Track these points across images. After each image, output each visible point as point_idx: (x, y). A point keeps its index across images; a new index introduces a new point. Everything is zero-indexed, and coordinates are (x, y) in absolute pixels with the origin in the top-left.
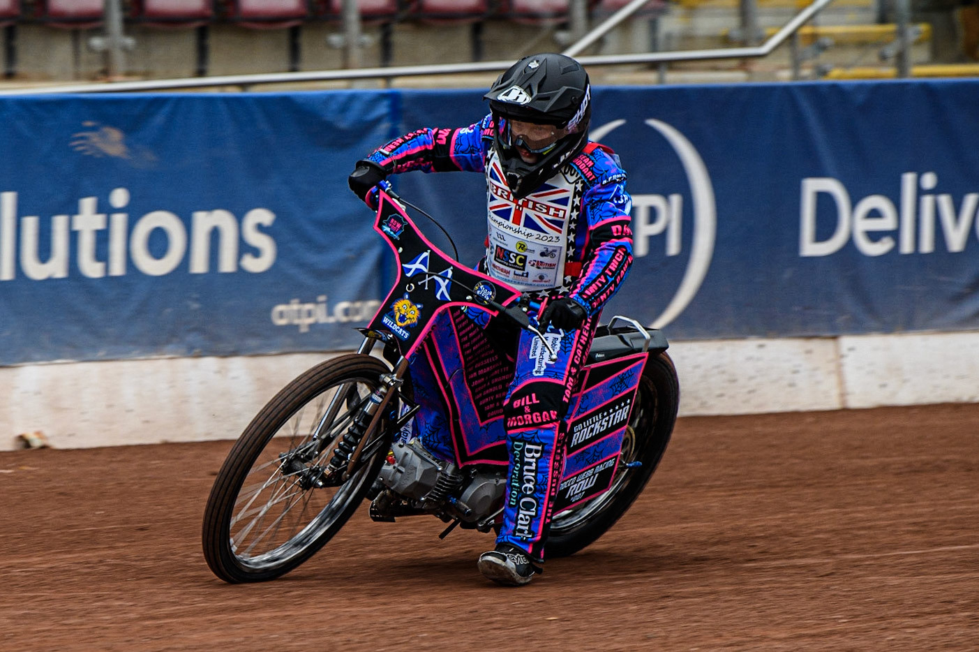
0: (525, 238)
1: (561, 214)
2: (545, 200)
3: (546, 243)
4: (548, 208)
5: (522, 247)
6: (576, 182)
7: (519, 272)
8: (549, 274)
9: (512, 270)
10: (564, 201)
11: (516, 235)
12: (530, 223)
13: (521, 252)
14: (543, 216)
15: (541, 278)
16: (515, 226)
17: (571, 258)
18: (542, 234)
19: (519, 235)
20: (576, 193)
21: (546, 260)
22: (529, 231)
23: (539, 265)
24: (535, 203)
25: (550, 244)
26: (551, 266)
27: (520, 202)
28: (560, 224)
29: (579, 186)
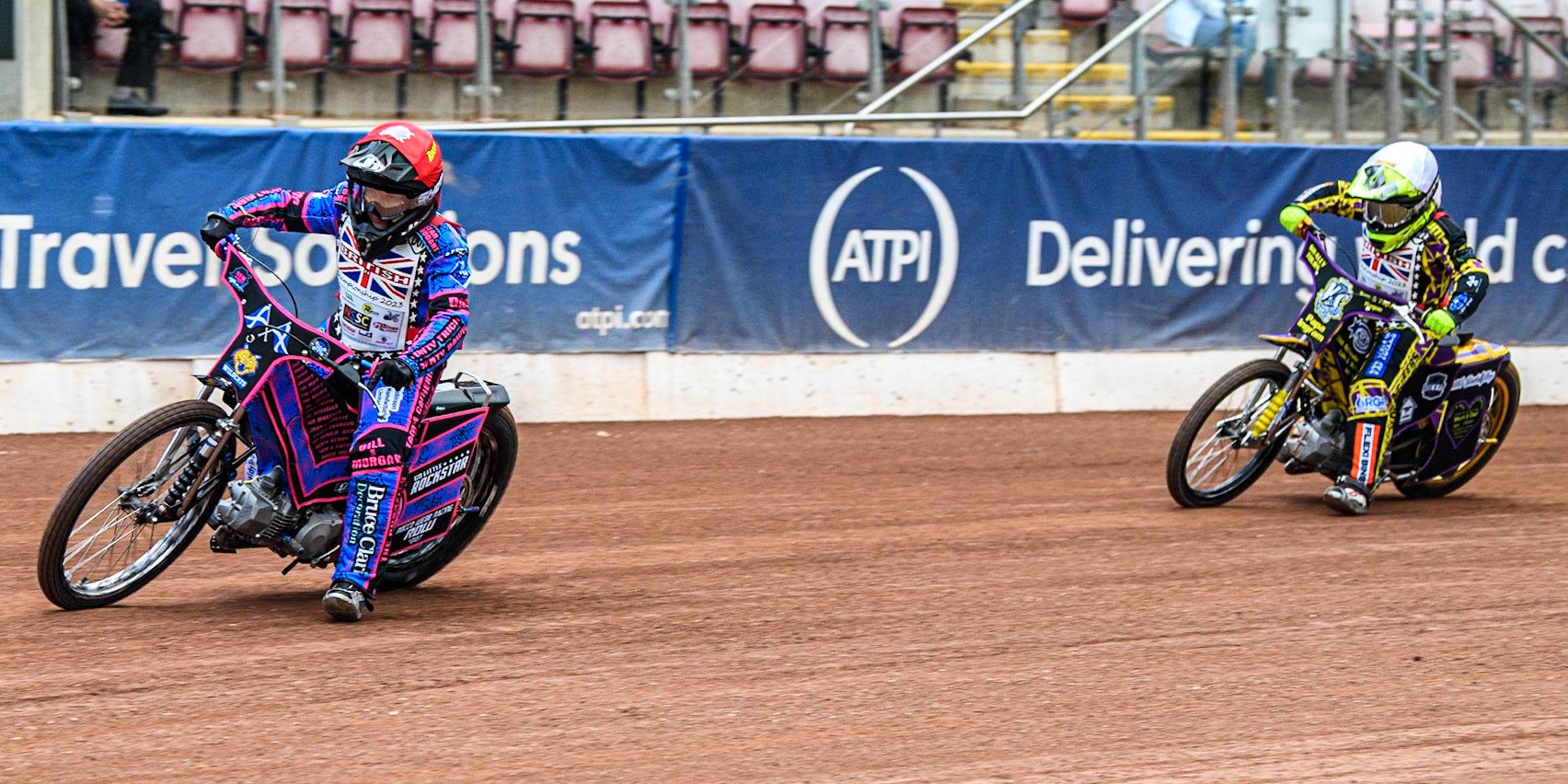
0: (370, 300)
1: (405, 281)
2: (391, 268)
3: (390, 307)
4: (394, 275)
5: (368, 309)
6: (421, 253)
7: (365, 332)
8: (391, 337)
9: (357, 329)
10: (409, 270)
11: (363, 297)
12: (376, 287)
13: (366, 313)
14: (389, 282)
15: (384, 339)
16: (362, 289)
17: (413, 324)
18: (387, 299)
19: (366, 298)
20: (420, 263)
21: (390, 323)
22: (375, 294)
23: (382, 327)
24: (382, 269)
25: (394, 308)
26: (395, 329)
27: (368, 268)
28: (404, 291)
29: (424, 257)
